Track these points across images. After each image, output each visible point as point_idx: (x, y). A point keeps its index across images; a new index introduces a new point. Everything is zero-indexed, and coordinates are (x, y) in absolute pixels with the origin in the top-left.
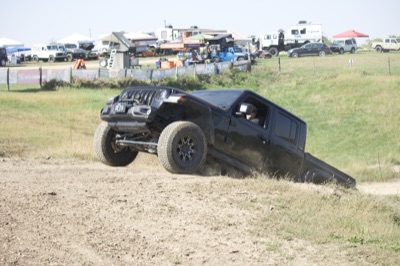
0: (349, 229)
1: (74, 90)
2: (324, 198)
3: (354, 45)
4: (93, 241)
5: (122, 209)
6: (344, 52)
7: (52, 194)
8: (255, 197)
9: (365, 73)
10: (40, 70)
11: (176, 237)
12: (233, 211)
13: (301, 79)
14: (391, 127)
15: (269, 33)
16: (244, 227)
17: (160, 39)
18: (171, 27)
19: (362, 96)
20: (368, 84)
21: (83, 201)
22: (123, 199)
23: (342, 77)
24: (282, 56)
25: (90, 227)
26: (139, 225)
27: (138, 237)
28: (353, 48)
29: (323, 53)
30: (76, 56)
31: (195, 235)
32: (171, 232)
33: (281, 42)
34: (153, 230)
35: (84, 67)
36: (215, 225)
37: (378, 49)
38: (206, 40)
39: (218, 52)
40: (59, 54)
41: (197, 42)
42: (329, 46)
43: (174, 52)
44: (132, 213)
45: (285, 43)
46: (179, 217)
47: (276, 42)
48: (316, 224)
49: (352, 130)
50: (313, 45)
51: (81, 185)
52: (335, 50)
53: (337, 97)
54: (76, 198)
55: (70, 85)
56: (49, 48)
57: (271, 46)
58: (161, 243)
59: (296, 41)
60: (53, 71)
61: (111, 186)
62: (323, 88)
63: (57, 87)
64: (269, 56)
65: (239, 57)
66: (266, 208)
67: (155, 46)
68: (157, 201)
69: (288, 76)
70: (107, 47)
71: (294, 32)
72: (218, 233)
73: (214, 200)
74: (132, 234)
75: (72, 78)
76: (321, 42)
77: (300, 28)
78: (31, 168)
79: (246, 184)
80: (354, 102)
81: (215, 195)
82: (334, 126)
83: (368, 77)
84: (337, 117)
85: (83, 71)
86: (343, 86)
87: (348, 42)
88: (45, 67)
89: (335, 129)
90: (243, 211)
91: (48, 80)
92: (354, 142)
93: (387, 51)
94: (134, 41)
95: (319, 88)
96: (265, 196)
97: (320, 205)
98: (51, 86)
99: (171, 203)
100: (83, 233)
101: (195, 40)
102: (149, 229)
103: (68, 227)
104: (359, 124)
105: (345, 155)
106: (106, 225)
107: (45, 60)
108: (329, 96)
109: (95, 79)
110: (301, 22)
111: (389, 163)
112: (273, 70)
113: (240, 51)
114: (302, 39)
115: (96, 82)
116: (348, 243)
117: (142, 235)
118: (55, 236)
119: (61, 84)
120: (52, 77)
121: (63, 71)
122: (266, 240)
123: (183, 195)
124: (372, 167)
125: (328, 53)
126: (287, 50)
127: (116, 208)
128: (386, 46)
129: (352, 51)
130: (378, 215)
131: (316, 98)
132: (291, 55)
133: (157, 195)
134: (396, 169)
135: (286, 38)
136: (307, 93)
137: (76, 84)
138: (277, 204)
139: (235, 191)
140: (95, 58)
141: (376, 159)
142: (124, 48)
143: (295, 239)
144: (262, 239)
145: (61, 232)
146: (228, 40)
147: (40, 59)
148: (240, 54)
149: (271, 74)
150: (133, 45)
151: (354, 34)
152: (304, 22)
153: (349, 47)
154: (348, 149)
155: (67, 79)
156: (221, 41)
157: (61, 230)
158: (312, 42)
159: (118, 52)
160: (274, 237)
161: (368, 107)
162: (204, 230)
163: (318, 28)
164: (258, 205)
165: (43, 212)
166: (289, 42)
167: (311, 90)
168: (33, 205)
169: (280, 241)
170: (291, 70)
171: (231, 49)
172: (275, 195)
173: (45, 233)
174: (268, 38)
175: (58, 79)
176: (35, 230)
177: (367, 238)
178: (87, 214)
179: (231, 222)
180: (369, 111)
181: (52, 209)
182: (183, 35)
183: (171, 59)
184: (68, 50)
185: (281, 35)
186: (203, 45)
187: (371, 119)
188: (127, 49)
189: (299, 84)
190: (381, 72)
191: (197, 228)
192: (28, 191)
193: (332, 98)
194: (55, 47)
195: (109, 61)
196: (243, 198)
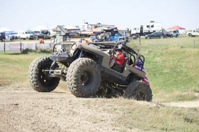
0: (161, 123)
1: (37, 54)
2: (150, 108)
3: (178, 33)
4: (34, 128)
5: (50, 112)
6: (173, 37)
7: (16, 104)
8: (116, 107)
9: (182, 47)
10: (21, 44)
11: (75, 126)
12: (105, 114)
13: (150, 49)
14: (195, 74)
15: (135, 27)
16: (109, 122)
17: (82, 29)
18: (87, 23)
19: (181, 58)
20: (183, 52)
21: (31, 108)
22: (51, 107)
23: (171, 49)
24: (142, 38)
25: (33, 121)
26: (57, 120)
27: (56, 126)
28: (177, 35)
29: (162, 37)
30: (39, 37)
31: (84, 125)
32: (73, 124)
33: (141, 31)
34: (64, 123)
35: (43, 42)
36: (95, 121)
37: (190, 35)
38: (104, 30)
39: (110, 36)
40: (31, 36)
41: (100, 31)
42: (165, 34)
43: (89, 36)
44: (54, 114)
45: (144, 32)
46: (78, 117)
47: (139, 32)
48: (145, 121)
49: (175, 75)
50: (157, 33)
51: (31, 101)
52: (169, 35)
53: (168, 59)
54: (27, 107)
55: (35, 51)
56: (26, 33)
57: (137, 33)
58: (67, 129)
59: (149, 31)
60: (27, 44)
61: (46, 101)
62: (161, 54)
63: (29, 53)
64: (135, 38)
65: (120, 39)
66: (121, 113)
67: (79, 32)
68: (68, 109)
69: (144, 48)
70: (55, 33)
71: (148, 26)
72: (96, 124)
73: (96, 108)
74: (53, 124)
75: (36, 48)
76: (161, 31)
77: (151, 24)
78: (8, 92)
79: (113, 101)
80: (176, 62)
81: (97, 106)
82: (166, 73)
83: (184, 49)
84: (168, 69)
85: (43, 44)
86: (171, 54)
87: (175, 32)
88: (23, 42)
89: (167, 75)
90: (110, 114)
91: (25, 49)
92: (176, 81)
93: (194, 36)
94: (69, 30)
95: (159, 54)
96: (122, 107)
97: (148, 112)
98: (25, 52)
99: (74, 110)
100: (29, 123)
101: (99, 30)
102: (62, 122)
103: (22, 120)
104: (178, 72)
105: (171, 87)
106: (41, 120)
107: (24, 39)
108: (164, 58)
109: (48, 49)
110: (151, 22)
111: (193, 91)
112: (137, 45)
113: (121, 35)
114: (152, 30)
115: (48, 50)
116: (159, 130)
117: (58, 125)
118: (15, 125)
119: (31, 51)
120: (27, 48)
121: (32, 44)
122: (119, 128)
123: (81, 106)
124: (184, 93)
125: (164, 37)
126: (144, 35)
127: (47, 112)
128: (193, 34)
129: (177, 36)
130: (177, 117)
131: (158, 59)
132: (146, 38)
133: (68, 106)
134: (196, 94)
135: (144, 30)
136: (153, 57)
137: (39, 51)
138: (127, 111)
139: (107, 104)
140: (49, 38)
141: (186, 90)
142: (63, 34)
143: (134, 128)
144: (117, 128)
145: (19, 123)
146: (115, 30)
147: (22, 38)
148: (121, 37)
149: (136, 47)
150: (68, 32)
151: (178, 28)
152: (153, 22)
153: (175, 34)
154: (173, 85)
155: (34, 48)
156: (111, 31)
157: (19, 122)
158: (157, 31)
159: (60, 35)
160: (123, 127)
161: (183, 64)
162: (89, 123)
163: (160, 24)
164: (118, 111)
165: (11, 113)
166: (146, 31)
167: (155, 55)
168: (6, 110)
169: (126, 129)
170: (146, 45)
171: (116, 34)
172: (126, 107)
173: (11, 124)
174: (135, 29)
175: (30, 48)
176: (6, 122)
177: (169, 128)
178: (32, 114)
179: (103, 119)
180: (184, 66)
181: (15, 112)
182: (93, 28)
183: (86, 39)
184: (36, 34)
185: (142, 28)
186: (102, 33)
187: (185, 70)
188: (65, 34)
189: (149, 52)
190: (190, 47)
191: (86, 122)
192: (5, 103)
193: (166, 59)
194: (29, 33)
195: (56, 40)
196: (110, 108)
